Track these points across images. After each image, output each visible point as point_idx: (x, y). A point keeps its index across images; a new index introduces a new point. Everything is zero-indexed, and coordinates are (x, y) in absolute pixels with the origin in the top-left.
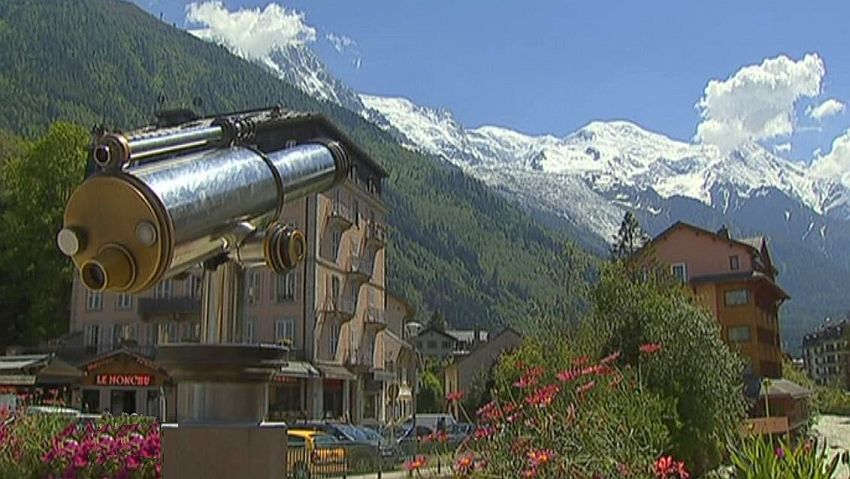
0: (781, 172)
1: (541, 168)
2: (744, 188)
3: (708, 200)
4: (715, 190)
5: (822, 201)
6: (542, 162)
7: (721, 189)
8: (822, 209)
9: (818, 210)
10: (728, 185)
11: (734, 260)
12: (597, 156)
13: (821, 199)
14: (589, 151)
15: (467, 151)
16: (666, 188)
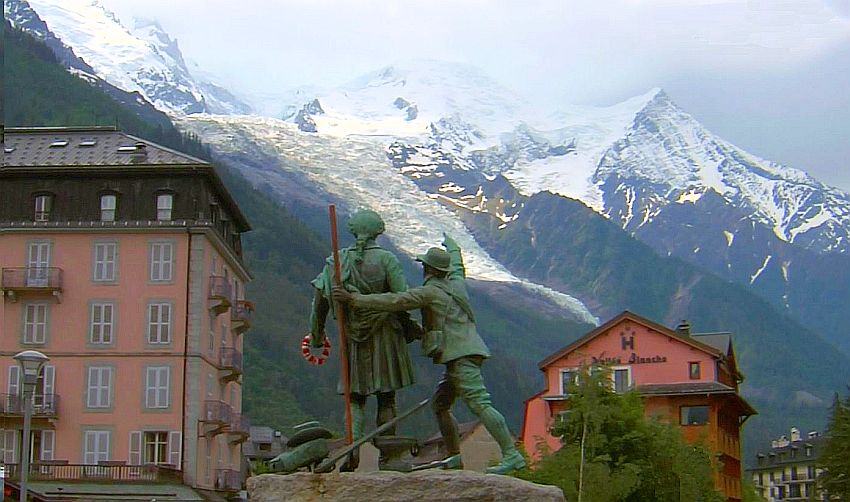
0: (724, 163)
1: (312, 128)
2: (661, 187)
3: (598, 206)
4: (610, 188)
5: (788, 219)
6: (316, 118)
7: (621, 186)
8: (787, 232)
9: (780, 233)
10: (633, 181)
11: (694, 366)
12: (412, 115)
13: (787, 214)
14: (400, 103)
15: (183, 88)
16: (530, 179)
